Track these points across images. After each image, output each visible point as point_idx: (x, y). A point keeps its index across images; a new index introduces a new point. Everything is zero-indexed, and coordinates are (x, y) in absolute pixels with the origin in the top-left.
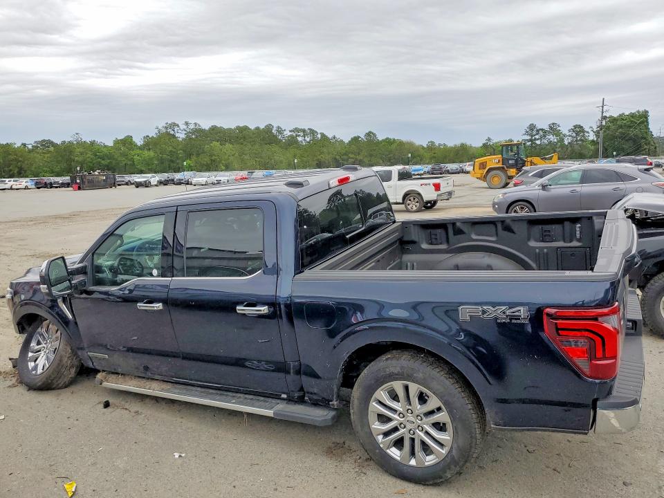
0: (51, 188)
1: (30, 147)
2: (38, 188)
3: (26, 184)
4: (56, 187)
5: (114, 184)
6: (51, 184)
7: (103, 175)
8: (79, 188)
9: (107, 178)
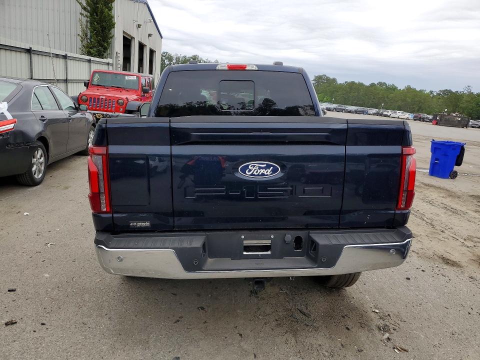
0: (423, 121)
1: (435, 94)
2: (415, 120)
3: (408, 116)
4: (427, 121)
5: (466, 125)
6: (424, 119)
7: (459, 117)
8: (437, 124)
9: (461, 120)
